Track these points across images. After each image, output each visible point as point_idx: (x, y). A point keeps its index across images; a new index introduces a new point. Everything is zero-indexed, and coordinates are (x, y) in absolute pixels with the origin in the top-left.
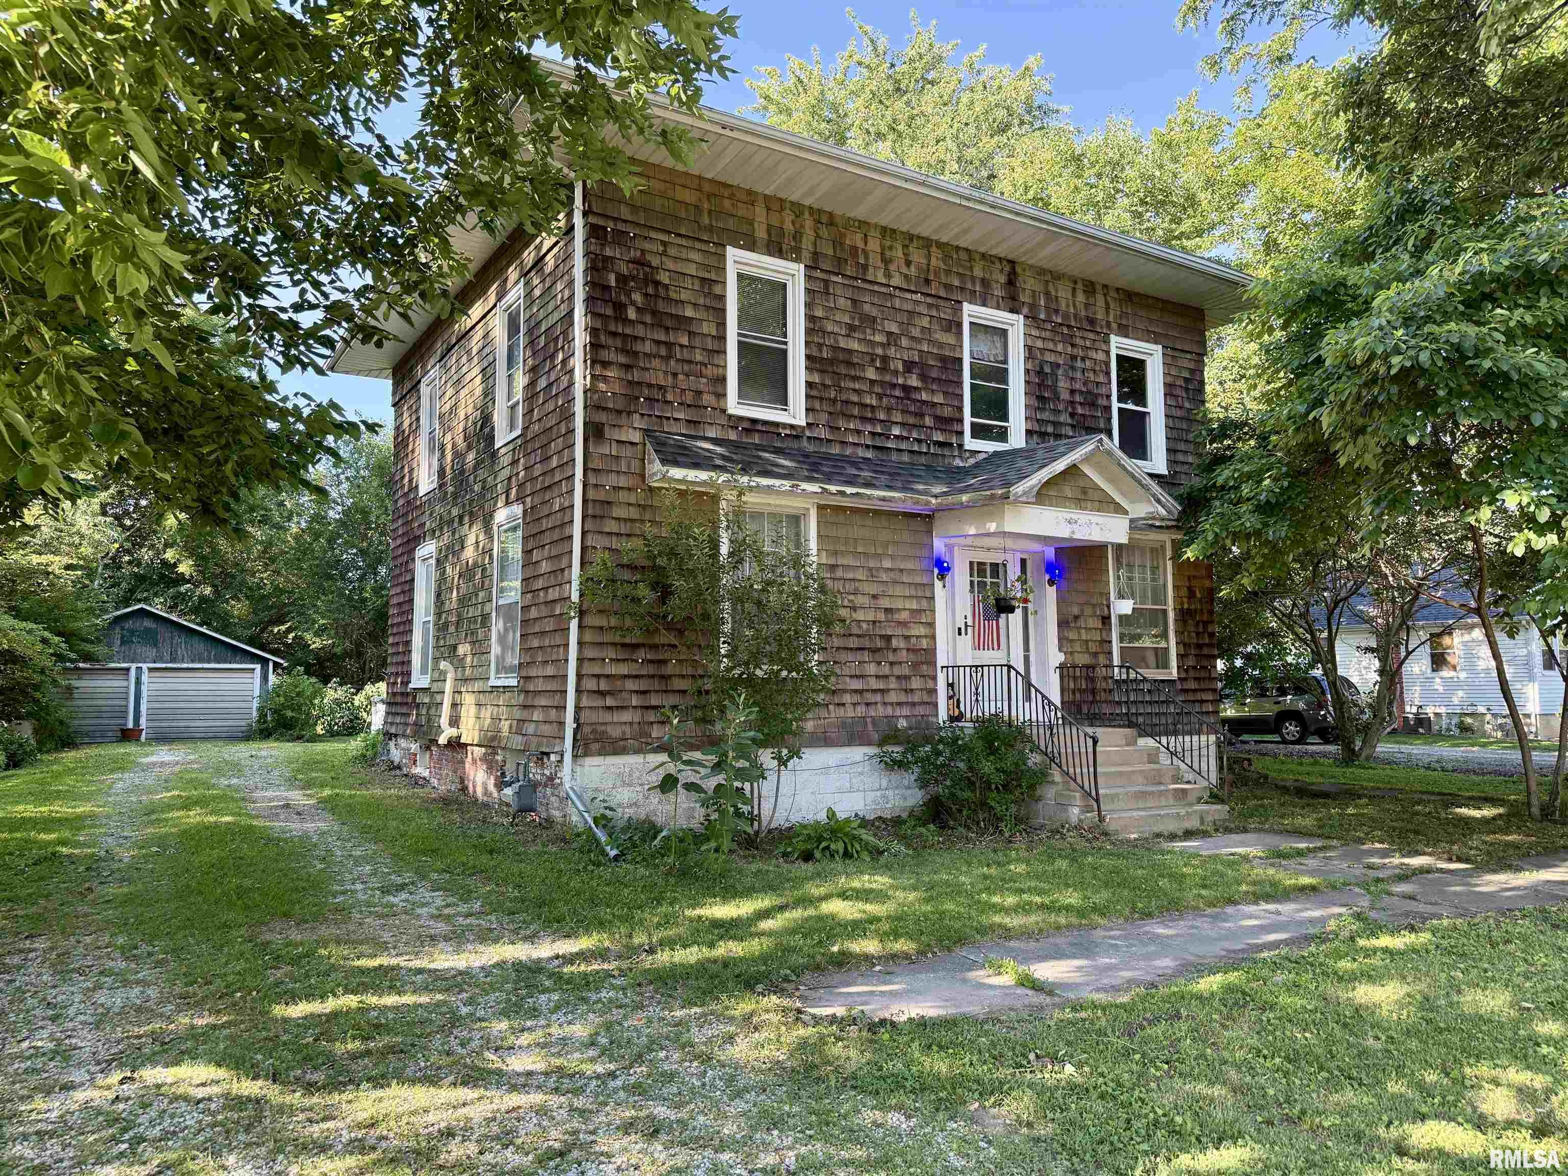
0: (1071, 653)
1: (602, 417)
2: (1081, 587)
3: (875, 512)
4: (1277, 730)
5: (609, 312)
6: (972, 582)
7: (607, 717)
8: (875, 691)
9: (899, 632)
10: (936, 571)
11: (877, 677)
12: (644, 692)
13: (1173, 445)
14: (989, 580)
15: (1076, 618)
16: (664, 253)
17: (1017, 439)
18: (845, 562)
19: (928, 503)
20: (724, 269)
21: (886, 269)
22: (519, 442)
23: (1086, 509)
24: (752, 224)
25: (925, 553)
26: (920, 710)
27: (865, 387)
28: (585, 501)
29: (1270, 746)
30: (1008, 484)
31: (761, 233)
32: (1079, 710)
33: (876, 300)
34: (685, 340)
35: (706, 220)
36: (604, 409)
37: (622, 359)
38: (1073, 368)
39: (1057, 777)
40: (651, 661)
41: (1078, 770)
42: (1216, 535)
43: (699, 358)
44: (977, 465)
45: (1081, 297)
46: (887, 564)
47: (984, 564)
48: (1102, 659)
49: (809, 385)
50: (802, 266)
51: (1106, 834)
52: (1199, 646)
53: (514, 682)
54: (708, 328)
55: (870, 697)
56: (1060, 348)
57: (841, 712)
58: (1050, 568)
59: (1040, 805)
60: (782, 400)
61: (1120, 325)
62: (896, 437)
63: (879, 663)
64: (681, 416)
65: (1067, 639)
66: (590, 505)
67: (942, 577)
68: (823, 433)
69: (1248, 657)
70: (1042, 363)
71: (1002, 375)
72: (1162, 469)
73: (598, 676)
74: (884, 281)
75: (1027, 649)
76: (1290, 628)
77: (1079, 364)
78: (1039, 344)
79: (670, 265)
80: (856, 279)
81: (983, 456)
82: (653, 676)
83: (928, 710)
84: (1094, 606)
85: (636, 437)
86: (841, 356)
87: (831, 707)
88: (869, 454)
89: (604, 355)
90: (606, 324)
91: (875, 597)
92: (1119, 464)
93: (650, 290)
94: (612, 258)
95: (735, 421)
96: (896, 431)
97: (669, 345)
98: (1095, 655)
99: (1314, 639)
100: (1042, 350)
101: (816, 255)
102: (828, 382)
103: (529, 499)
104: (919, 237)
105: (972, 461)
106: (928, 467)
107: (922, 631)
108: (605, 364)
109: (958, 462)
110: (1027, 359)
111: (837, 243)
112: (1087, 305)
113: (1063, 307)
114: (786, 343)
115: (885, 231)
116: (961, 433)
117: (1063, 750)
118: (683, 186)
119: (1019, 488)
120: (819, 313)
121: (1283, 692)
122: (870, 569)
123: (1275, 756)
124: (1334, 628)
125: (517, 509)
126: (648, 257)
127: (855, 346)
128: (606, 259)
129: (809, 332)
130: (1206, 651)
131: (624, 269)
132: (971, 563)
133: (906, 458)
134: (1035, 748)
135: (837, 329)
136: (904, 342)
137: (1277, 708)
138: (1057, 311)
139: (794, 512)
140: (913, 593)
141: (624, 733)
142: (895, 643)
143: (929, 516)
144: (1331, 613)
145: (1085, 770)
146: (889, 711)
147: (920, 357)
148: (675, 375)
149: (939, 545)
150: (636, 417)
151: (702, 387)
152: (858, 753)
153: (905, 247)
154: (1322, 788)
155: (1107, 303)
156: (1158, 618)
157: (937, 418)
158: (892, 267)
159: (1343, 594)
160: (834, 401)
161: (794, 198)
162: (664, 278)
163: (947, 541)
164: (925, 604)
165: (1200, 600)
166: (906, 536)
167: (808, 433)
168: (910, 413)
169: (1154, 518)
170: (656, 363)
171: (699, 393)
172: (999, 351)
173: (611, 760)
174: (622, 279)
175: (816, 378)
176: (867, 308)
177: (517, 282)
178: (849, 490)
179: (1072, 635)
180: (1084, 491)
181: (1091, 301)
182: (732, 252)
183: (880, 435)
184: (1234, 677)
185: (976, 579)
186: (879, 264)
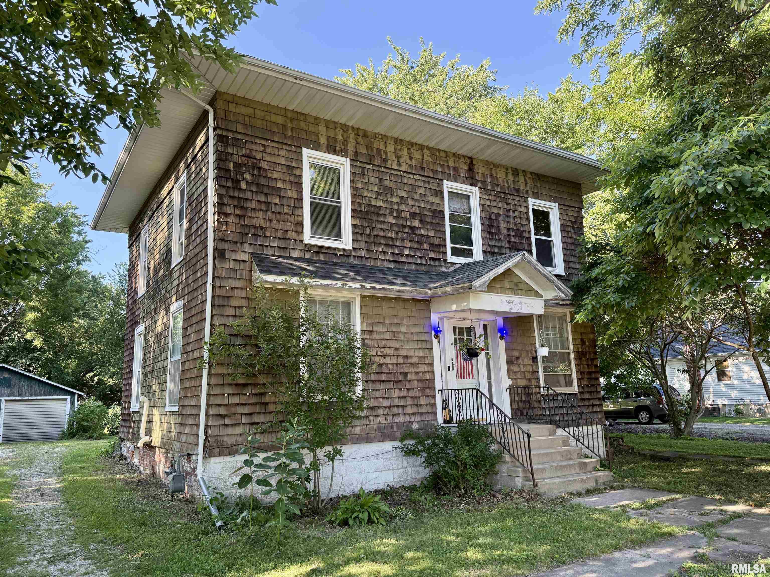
0: (515, 379)
1: (225, 246)
2: (519, 340)
3: (396, 299)
4: (636, 417)
5: (230, 184)
6: (455, 339)
7: (225, 431)
8: (398, 406)
9: (412, 370)
10: (433, 333)
11: (399, 398)
12: (250, 414)
13: (567, 259)
14: (465, 337)
15: (517, 358)
16: (264, 151)
17: (478, 255)
18: (378, 329)
19: (426, 293)
20: (301, 160)
21: (398, 161)
22: (183, 263)
23: (518, 294)
24: (318, 136)
25: (427, 323)
26: (427, 417)
27: (388, 227)
28: (213, 297)
29: (634, 426)
30: (471, 281)
31: (323, 140)
32: (522, 415)
33: (393, 179)
34: (277, 201)
35: (289, 133)
36: (226, 241)
37: (238, 212)
38: (508, 216)
39: (507, 457)
40: (256, 394)
41: (520, 453)
42: (593, 307)
43: (286, 211)
44: (455, 271)
45: (510, 177)
46: (403, 329)
47: (462, 328)
48: (534, 382)
49: (354, 226)
50: (348, 160)
51: (538, 495)
52: (590, 373)
53: (176, 409)
54: (292, 194)
55: (395, 410)
56: (500, 205)
57: (377, 420)
58: (501, 330)
59: (499, 476)
60: (338, 235)
61: (533, 192)
62: (407, 255)
63: (400, 389)
64: (275, 245)
65: (513, 372)
66: (216, 299)
67: (437, 336)
68: (362, 253)
69: (617, 377)
70: (491, 213)
71: (468, 221)
72: (562, 273)
73: (220, 405)
74: (397, 168)
75: (489, 377)
76: (640, 359)
77: (511, 214)
78: (488, 203)
79: (268, 158)
80: (381, 166)
81: (458, 266)
82: (256, 404)
83: (431, 417)
84: (527, 351)
85: (246, 257)
86: (372, 210)
87: (371, 418)
88: (391, 266)
89: (226, 209)
90: (227, 192)
91: (396, 349)
92: (535, 268)
93: (256, 172)
94: (232, 154)
95: (309, 248)
96: (407, 252)
97: (268, 204)
98: (530, 380)
99: (654, 366)
100: (490, 206)
101: (356, 153)
102: (366, 224)
103: (186, 297)
104: (416, 144)
105: (452, 269)
106: (426, 273)
107: (426, 369)
108: (227, 215)
109: (444, 269)
110: (481, 211)
111: (369, 147)
112: (514, 182)
113: (501, 182)
114: (340, 203)
115: (397, 141)
116: (445, 253)
117: (510, 441)
118: (276, 114)
119: (477, 283)
120: (359, 185)
121: (638, 395)
122: (394, 333)
123: (636, 433)
124: (665, 359)
125: (181, 303)
126: (254, 153)
127: (381, 204)
128: (227, 154)
129: (353, 196)
130: (593, 376)
131: (239, 160)
132: (454, 328)
133: (413, 267)
134: (494, 440)
135: (370, 195)
136: (410, 202)
137: (635, 404)
138: (497, 185)
139: (347, 300)
140: (420, 346)
141: (236, 441)
142: (409, 377)
143: (427, 301)
144: (662, 351)
145: (524, 453)
146: (407, 418)
147: (420, 210)
148: (271, 221)
149: (434, 318)
150: (246, 246)
151: (288, 228)
152: (388, 446)
153: (408, 149)
154: (666, 455)
155: (525, 180)
156: (565, 357)
157: (431, 245)
158: (402, 160)
159: (668, 340)
160: (369, 235)
161: (343, 121)
162: (264, 165)
163: (439, 315)
164: (427, 353)
165: (588, 346)
166: (415, 313)
167: (354, 254)
168: (415, 241)
169: (557, 299)
170: (259, 214)
171: (286, 231)
172: (466, 207)
173: (228, 459)
174: (237, 165)
175: (358, 222)
176: (387, 183)
177: (183, 172)
178: (378, 286)
179: (516, 369)
180: (516, 284)
181: (517, 179)
182: (305, 151)
183: (397, 254)
184: (610, 388)
185: (458, 337)
186: (394, 158)
